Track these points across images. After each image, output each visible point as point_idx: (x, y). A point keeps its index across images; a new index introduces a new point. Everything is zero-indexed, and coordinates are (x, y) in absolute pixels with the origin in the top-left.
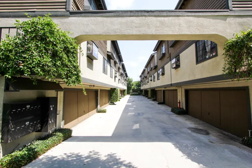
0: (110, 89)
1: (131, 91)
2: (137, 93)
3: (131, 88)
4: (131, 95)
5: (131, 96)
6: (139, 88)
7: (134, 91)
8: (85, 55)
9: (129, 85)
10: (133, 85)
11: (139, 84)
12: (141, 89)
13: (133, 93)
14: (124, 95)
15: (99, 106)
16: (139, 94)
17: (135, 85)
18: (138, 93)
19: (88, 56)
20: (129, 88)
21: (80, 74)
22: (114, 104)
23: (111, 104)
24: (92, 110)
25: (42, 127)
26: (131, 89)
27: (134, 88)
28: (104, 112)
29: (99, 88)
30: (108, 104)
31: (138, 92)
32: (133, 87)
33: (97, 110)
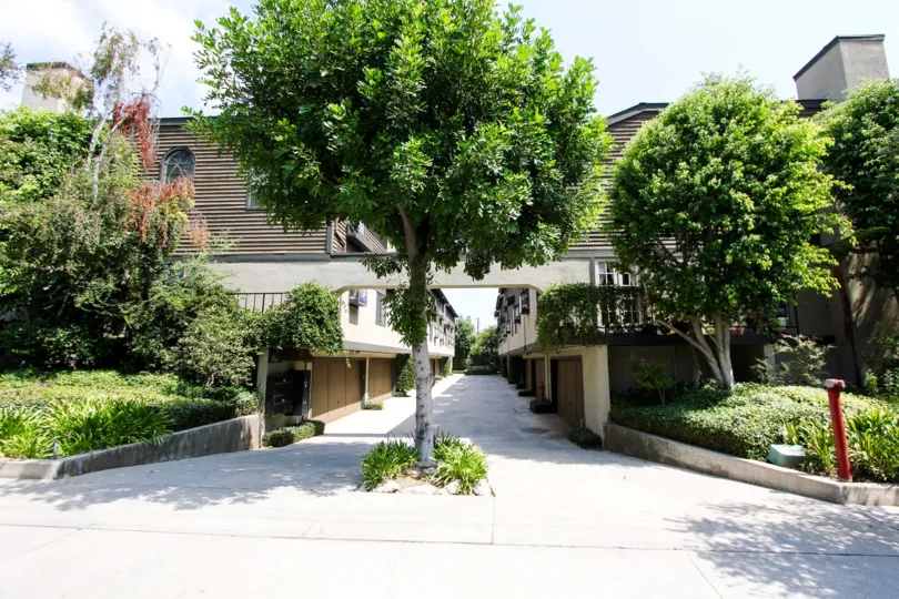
0: (394, 356)
1: (468, 361)
2: (488, 367)
3: (469, 350)
4: (467, 374)
5: (467, 377)
6: (494, 350)
7: (477, 359)
8: (347, 303)
9: (462, 343)
10: (473, 342)
11: (493, 340)
12: (500, 353)
13: (475, 368)
14: (444, 373)
15: (366, 395)
16: (492, 372)
17: (481, 340)
18: (491, 367)
19: (351, 305)
20: (461, 351)
21: (343, 339)
22: (405, 395)
23: (396, 396)
24: (353, 402)
25: (294, 408)
26: (467, 354)
27: (478, 350)
28: (379, 408)
29: (367, 355)
30: (390, 394)
31: (488, 364)
32: (474, 348)
33: (363, 404)
